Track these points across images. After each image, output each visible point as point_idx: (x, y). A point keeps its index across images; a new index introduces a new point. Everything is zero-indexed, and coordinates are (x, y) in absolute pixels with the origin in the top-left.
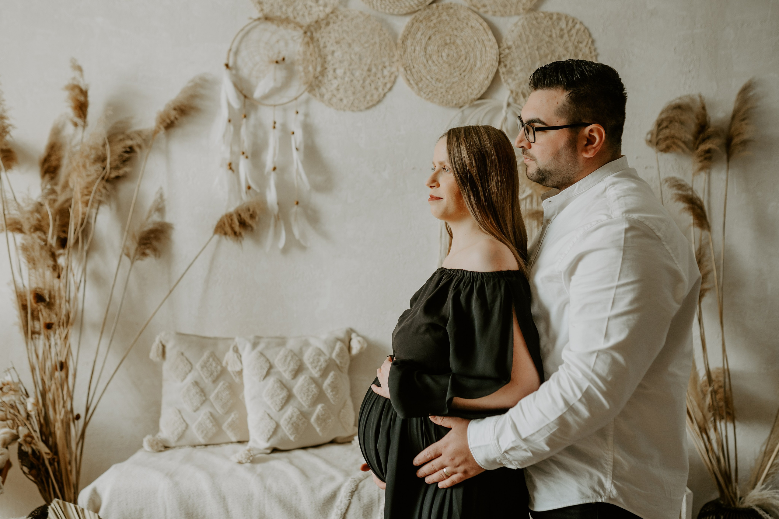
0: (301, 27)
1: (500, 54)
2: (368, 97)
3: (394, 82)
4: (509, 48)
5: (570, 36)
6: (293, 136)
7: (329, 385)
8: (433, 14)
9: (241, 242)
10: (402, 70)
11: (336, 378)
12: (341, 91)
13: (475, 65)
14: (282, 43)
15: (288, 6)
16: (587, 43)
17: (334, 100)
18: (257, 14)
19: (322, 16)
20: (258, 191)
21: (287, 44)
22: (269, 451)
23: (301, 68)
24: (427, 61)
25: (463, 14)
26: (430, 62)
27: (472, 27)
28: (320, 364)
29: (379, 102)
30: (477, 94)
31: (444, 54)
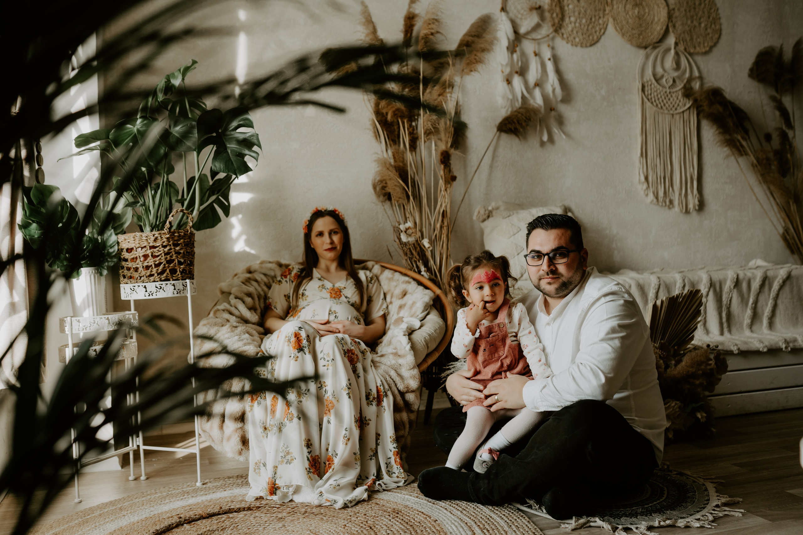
1: (669, 13)
2: (591, 38)
3: (606, 29)
4: (674, 9)
6: (549, 63)
10: (611, 20)
12: (575, 32)
13: (654, 20)
16: (714, 10)
17: (570, 38)
20: (530, 99)
23: (549, 14)
24: (626, 15)
26: (628, 16)
29: (597, 42)
30: (656, 39)
31: (636, 11)
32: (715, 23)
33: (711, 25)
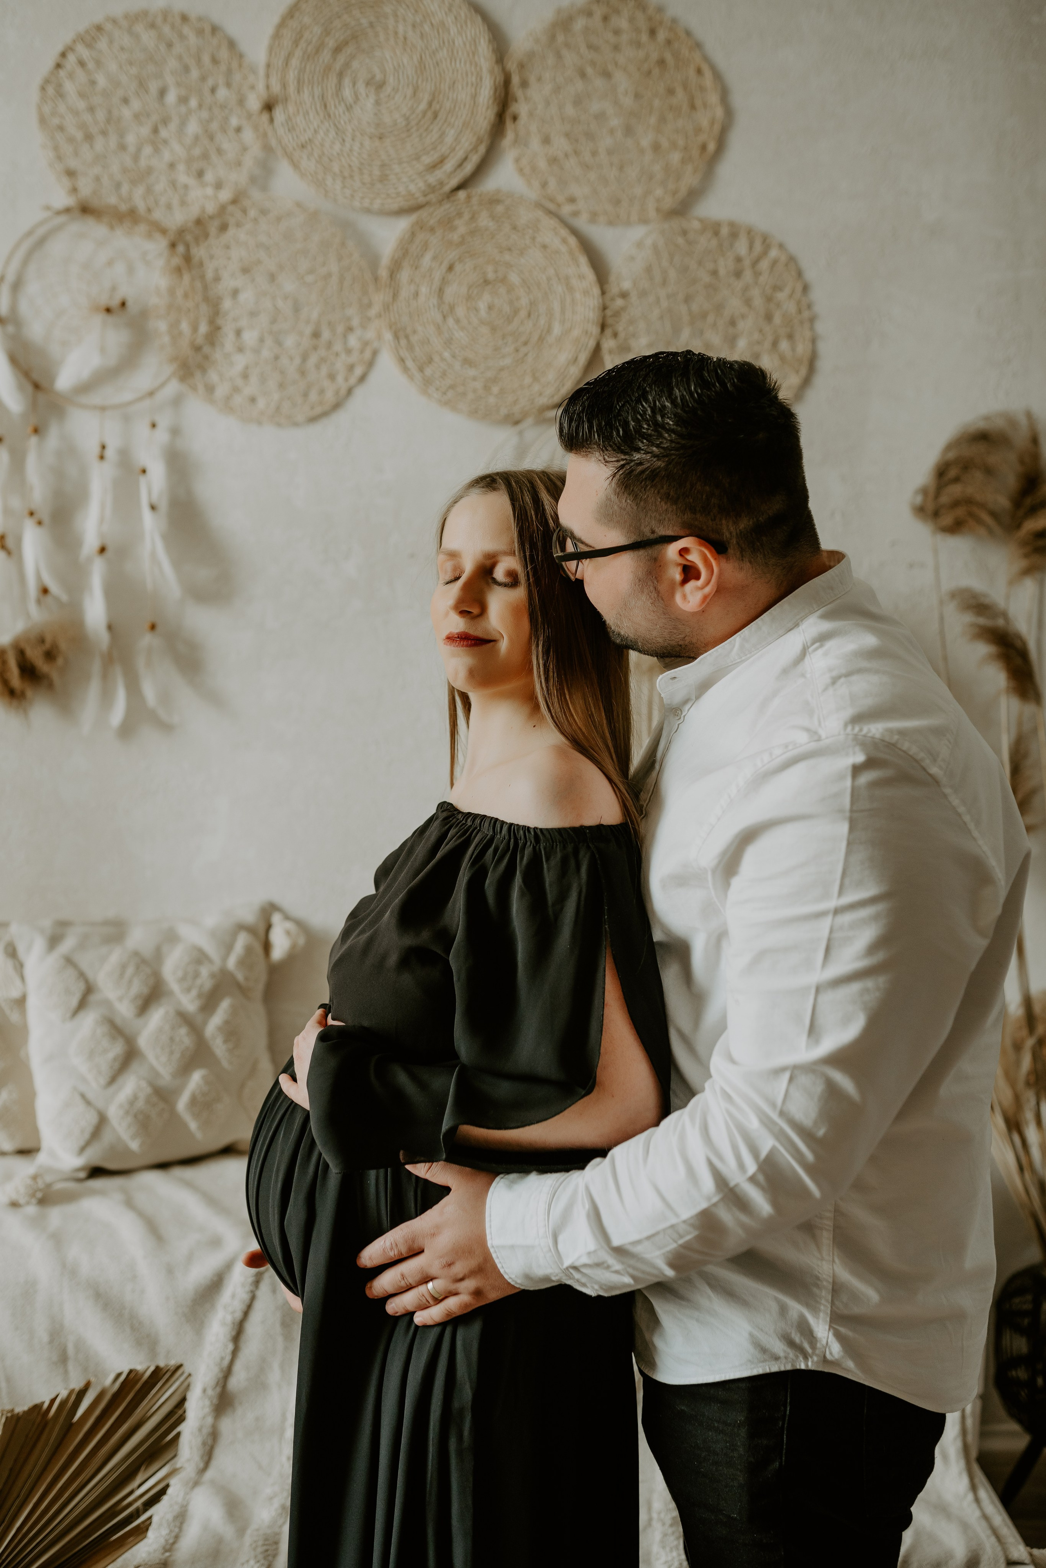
0: (164, 231)
1: (604, 308)
2: (313, 396)
3: (371, 364)
4: (624, 295)
5: (757, 274)
6: (143, 480)
7: (220, 1029)
8: (460, 215)
9: (25, 712)
10: (388, 336)
11: (234, 1011)
12: (254, 379)
13: (549, 330)
14: (120, 268)
15: (134, 183)
16: (793, 292)
17: (238, 400)
18: (62, 199)
19: (211, 208)
20: (64, 598)
21: (131, 270)
22: (82, 1175)
23: (162, 326)
24: (444, 317)
25: (524, 216)
26: (451, 321)
27: (545, 247)
28: (199, 982)
29: (337, 406)
30: (553, 396)
31: (482, 305)
32: (790, 337)
33: (775, 344)
